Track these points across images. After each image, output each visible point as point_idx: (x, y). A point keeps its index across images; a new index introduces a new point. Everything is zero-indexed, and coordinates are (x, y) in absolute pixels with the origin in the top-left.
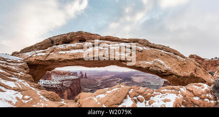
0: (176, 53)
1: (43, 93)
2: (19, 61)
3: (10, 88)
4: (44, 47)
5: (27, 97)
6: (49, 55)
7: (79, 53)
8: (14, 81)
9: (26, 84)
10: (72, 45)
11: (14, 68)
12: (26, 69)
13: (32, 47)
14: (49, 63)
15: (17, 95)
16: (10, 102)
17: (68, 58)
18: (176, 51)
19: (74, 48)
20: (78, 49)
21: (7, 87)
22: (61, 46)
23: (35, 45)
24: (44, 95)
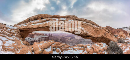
0: (93, 24)
1: (23, 42)
2: (16, 29)
3: (11, 40)
4: (26, 22)
5: (16, 43)
6: (28, 26)
7: (40, 25)
8: (13, 37)
9: (18, 39)
10: (38, 21)
11: (13, 32)
12: (18, 32)
13: (22, 22)
14: (28, 29)
15: (13, 42)
16: (10, 44)
17: (35, 27)
18: (93, 22)
19: (38, 22)
20: (40, 22)
21: (10, 39)
22: (33, 22)
23: (23, 21)
24: (23, 43)
